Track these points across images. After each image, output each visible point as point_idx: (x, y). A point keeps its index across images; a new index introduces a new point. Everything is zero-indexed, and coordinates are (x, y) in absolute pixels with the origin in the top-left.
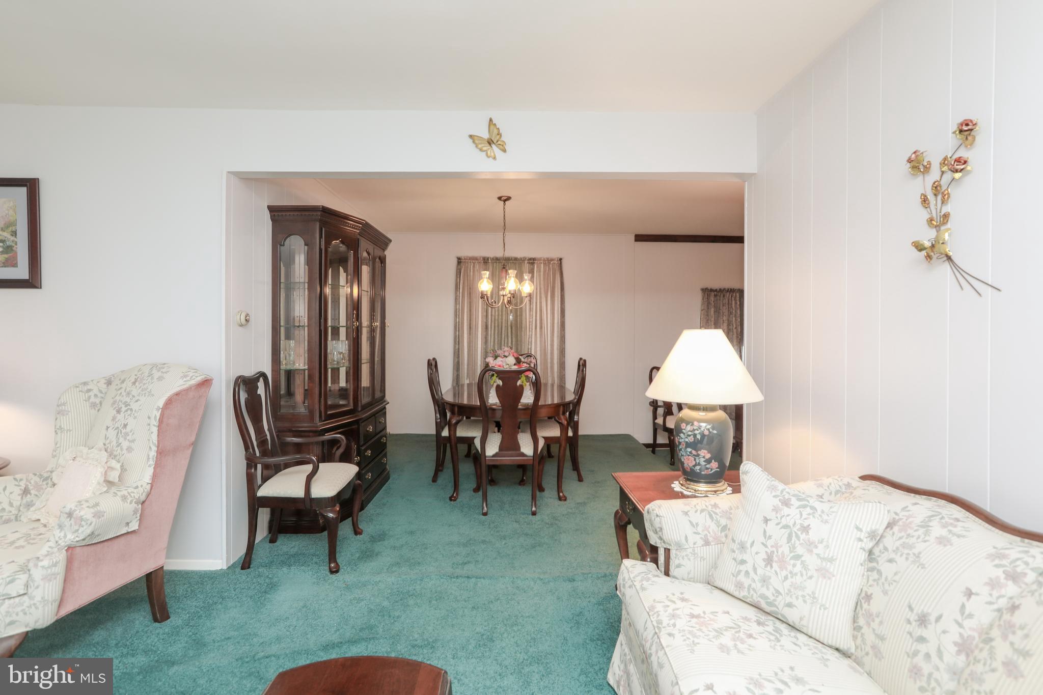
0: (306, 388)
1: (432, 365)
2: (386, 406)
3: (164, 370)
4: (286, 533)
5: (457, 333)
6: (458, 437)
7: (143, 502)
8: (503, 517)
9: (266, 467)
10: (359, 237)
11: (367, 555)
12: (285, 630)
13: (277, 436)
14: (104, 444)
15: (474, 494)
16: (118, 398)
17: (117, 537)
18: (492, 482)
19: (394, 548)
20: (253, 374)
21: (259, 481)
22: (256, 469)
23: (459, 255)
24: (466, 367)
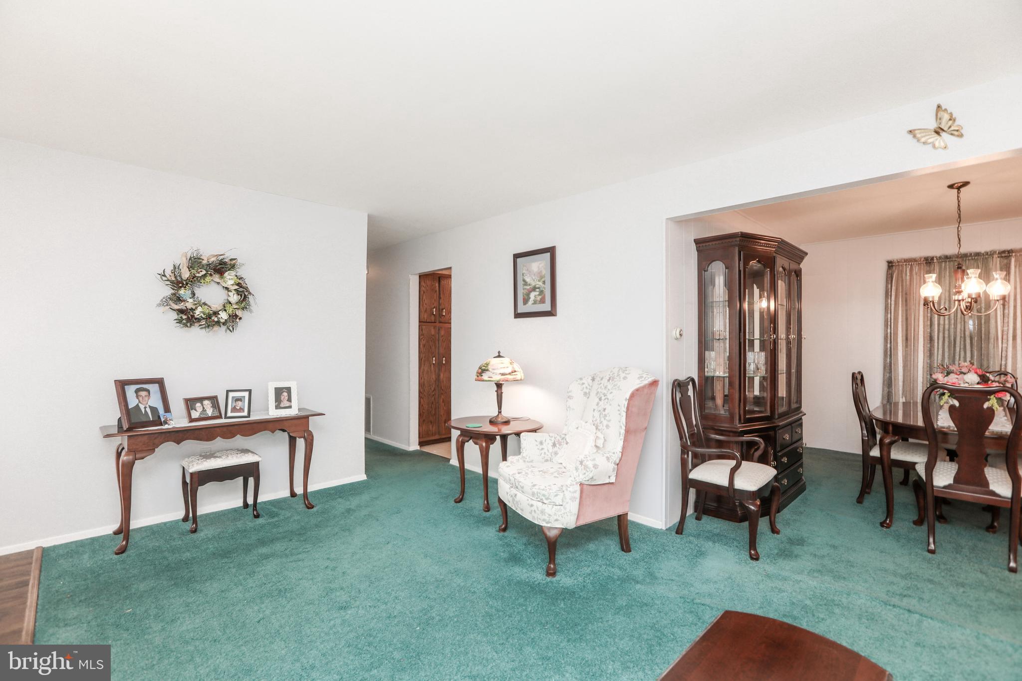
0: (726, 393)
1: (858, 380)
2: (803, 417)
3: (627, 372)
4: (709, 515)
5: (889, 345)
6: (892, 460)
7: (618, 465)
8: (960, 562)
9: (695, 455)
10: (774, 254)
11: (785, 554)
12: (715, 591)
13: (703, 431)
14: (593, 421)
15: (914, 526)
16: (599, 390)
17: (604, 484)
18: (941, 518)
19: (815, 555)
20: (684, 379)
21: (690, 467)
22: (688, 456)
23: (890, 258)
24: (901, 384)
